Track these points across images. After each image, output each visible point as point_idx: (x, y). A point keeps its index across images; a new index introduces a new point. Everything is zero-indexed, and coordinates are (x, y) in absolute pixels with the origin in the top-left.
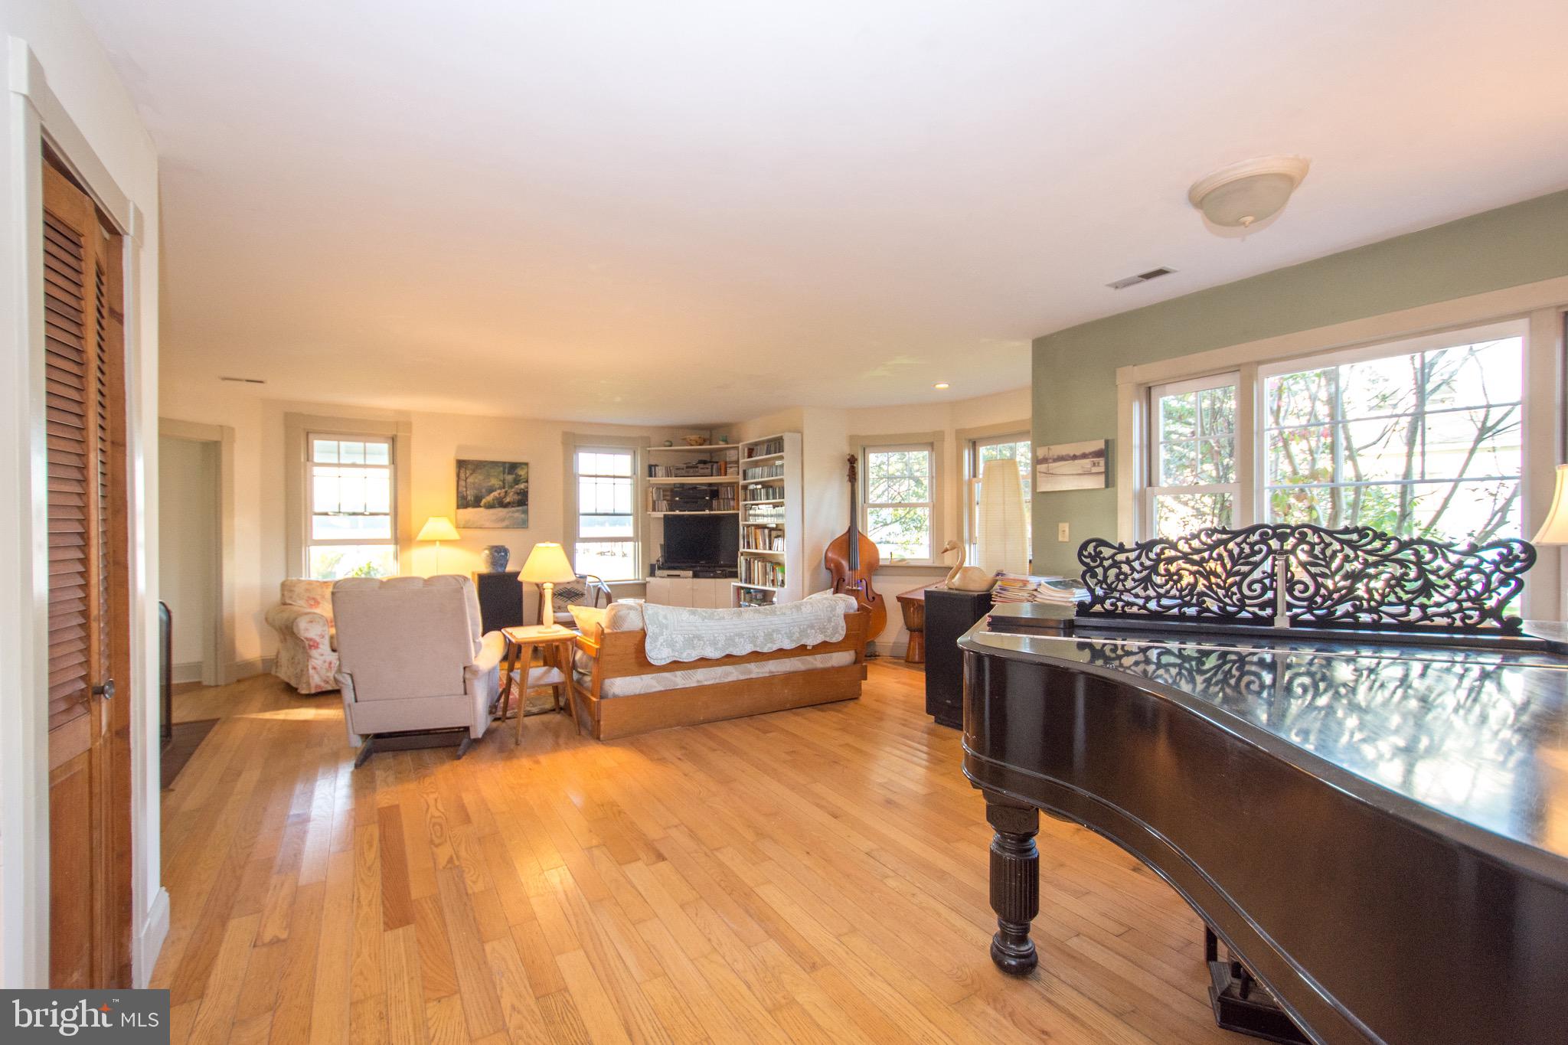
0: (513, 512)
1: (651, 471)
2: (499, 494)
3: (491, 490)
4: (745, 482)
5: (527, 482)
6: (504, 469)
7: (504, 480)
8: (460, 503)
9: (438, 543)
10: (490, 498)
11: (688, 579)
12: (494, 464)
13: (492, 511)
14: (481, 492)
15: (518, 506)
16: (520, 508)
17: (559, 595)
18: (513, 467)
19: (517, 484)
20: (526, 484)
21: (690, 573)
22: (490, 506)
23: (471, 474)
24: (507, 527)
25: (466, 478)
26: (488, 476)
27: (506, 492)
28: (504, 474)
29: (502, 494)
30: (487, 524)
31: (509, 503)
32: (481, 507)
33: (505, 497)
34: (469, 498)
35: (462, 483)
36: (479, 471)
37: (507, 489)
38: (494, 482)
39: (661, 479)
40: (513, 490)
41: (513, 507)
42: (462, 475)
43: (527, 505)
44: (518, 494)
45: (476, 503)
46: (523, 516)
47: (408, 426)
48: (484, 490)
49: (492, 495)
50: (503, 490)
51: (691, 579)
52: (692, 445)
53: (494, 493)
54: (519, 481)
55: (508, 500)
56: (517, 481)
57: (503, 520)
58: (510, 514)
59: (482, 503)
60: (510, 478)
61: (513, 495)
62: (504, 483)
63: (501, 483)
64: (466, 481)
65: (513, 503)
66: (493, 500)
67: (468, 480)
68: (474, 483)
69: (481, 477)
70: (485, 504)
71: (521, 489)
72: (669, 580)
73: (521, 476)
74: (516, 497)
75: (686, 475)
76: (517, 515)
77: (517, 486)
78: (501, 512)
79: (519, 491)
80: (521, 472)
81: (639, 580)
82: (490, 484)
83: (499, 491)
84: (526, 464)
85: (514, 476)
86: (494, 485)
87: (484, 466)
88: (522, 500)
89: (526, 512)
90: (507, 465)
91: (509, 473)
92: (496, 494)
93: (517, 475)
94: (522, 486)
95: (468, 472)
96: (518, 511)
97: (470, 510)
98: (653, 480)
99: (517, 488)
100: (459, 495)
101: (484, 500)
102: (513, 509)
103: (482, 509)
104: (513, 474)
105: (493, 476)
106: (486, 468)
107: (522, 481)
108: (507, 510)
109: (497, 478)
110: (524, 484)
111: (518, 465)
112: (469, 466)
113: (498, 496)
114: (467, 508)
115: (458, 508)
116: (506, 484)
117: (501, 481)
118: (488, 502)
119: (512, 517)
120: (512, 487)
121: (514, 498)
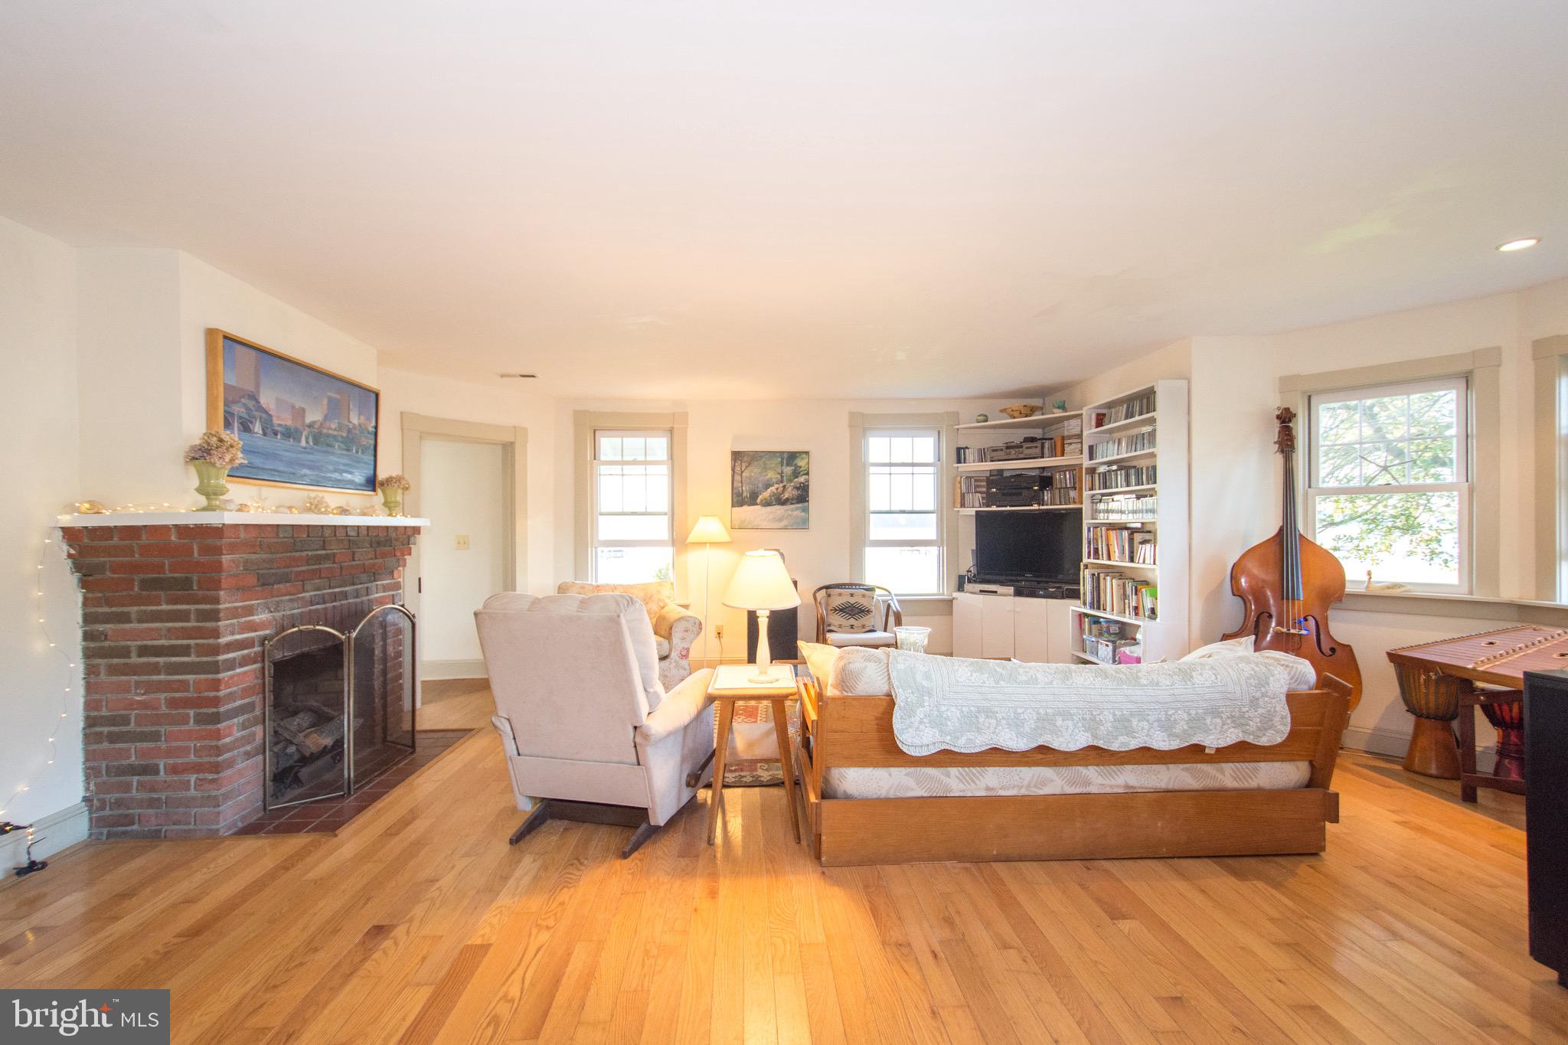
0: (792, 510)
1: (960, 455)
2: (777, 489)
3: (767, 486)
4: (1092, 462)
5: (808, 474)
6: (782, 459)
7: (782, 472)
8: (735, 500)
9: (708, 545)
10: (766, 494)
11: (1008, 597)
12: (771, 454)
13: (769, 509)
14: (757, 488)
15: (798, 503)
16: (800, 505)
17: (841, 610)
18: (792, 457)
19: (797, 477)
20: (806, 477)
21: (1011, 590)
22: (767, 504)
23: (747, 467)
24: (785, 528)
25: (742, 472)
26: (765, 469)
27: (784, 487)
28: (782, 465)
29: (781, 489)
30: (765, 525)
31: (787, 499)
32: (757, 505)
33: (783, 491)
34: (745, 494)
35: (737, 478)
36: (756, 463)
37: (785, 483)
38: (772, 475)
39: (974, 466)
40: (792, 484)
41: (792, 504)
42: (738, 469)
43: (808, 501)
44: (798, 489)
45: (752, 500)
46: (803, 514)
47: (685, 416)
48: (760, 485)
49: (769, 490)
50: (781, 485)
51: (1012, 598)
52: (1014, 418)
53: (771, 488)
54: (799, 473)
55: (786, 496)
56: (796, 474)
57: (780, 520)
58: (789, 512)
59: (758, 501)
60: (788, 470)
61: (792, 490)
62: (782, 477)
63: (779, 476)
64: (741, 475)
65: (793, 499)
66: (770, 496)
67: (744, 474)
68: (749, 478)
69: (756, 470)
70: (762, 500)
71: (801, 483)
72: (981, 597)
73: (801, 467)
74: (795, 492)
75: (1006, 457)
76: (796, 513)
77: (796, 480)
78: (778, 510)
79: (798, 485)
80: (801, 463)
81: (944, 595)
82: (767, 477)
83: (776, 486)
84: (807, 453)
85: (793, 468)
86: (771, 479)
87: (761, 457)
88: (802, 496)
89: (806, 510)
90: (785, 456)
91: (788, 465)
92: (773, 489)
93: (797, 467)
94: (802, 479)
95: (743, 464)
96: (797, 509)
97: (746, 508)
98: (962, 467)
99: (796, 482)
100: (734, 492)
101: (760, 497)
102: (792, 506)
103: (759, 506)
104: (792, 466)
105: (770, 468)
106: (764, 459)
107: (802, 473)
108: (785, 507)
109: (774, 470)
110: (804, 476)
111: (798, 455)
112: (745, 458)
113: (775, 491)
114: (742, 506)
115: (733, 506)
116: (785, 478)
117: (779, 474)
118: (765, 499)
119: (791, 516)
120: (790, 481)
121: (794, 493)
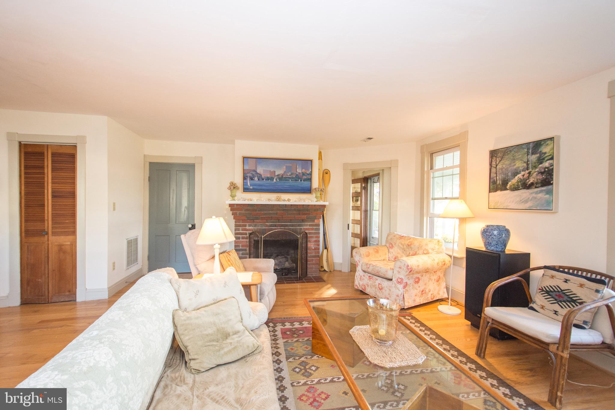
0: (537, 193)
2: (523, 176)
3: (515, 174)
5: (552, 158)
6: (528, 149)
7: (528, 161)
8: (491, 187)
10: (514, 181)
12: (519, 147)
13: (516, 193)
14: (508, 176)
15: (542, 186)
16: (544, 188)
17: (547, 292)
18: (537, 145)
19: (541, 163)
20: (551, 161)
22: (515, 188)
23: (500, 161)
24: (531, 209)
25: (496, 166)
26: (514, 160)
27: (529, 173)
28: (528, 155)
29: (527, 176)
30: (512, 206)
31: (532, 184)
32: (508, 190)
33: (529, 177)
34: (498, 182)
35: (494, 170)
36: (507, 157)
37: (530, 170)
38: (520, 165)
40: (537, 170)
41: (536, 187)
42: (494, 163)
43: (552, 184)
44: (542, 173)
45: (504, 186)
46: (547, 196)
47: (466, 134)
48: (510, 174)
49: (516, 177)
50: (527, 172)
53: (518, 176)
54: (544, 159)
55: (531, 180)
56: (540, 161)
57: (526, 201)
58: (534, 195)
59: (508, 187)
60: (534, 158)
61: (537, 175)
62: (528, 165)
63: (525, 165)
64: (496, 168)
65: (537, 183)
66: (518, 182)
67: (498, 167)
68: (502, 169)
69: (507, 162)
70: (511, 186)
71: (546, 168)
73: (545, 153)
74: (540, 177)
76: (540, 195)
77: (540, 166)
78: (524, 193)
79: (543, 170)
80: (546, 149)
82: (515, 167)
83: (523, 173)
84: (552, 139)
85: (538, 155)
86: (519, 167)
87: (511, 151)
88: (548, 181)
89: (550, 192)
90: (531, 145)
91: (533, 153)
92: (520, 176)
93: (541, 153)
94: (546, 164)
95: (498, 159)
96: (541, 192)
97: (499, 193)
99: (541, 167)
100: (491, 181)
101: (510, 183)
102: (536, 190)
103: (508, 191)
104: (537, 154)
105: (518, 159)
106: (513, 152)
107: (546, 159)
108: (530, 191)
109: (521, 160)
110: (548, 162)
111: (542, 143)
112: (499, 154)
113: (522, 177)
114: (496, 191)
115: (490, 192)
116: (530, 165)
117: (525, 162)
118: (513, 185)
119: (535, 198)
120: (535, 167)
121: (538, 177)
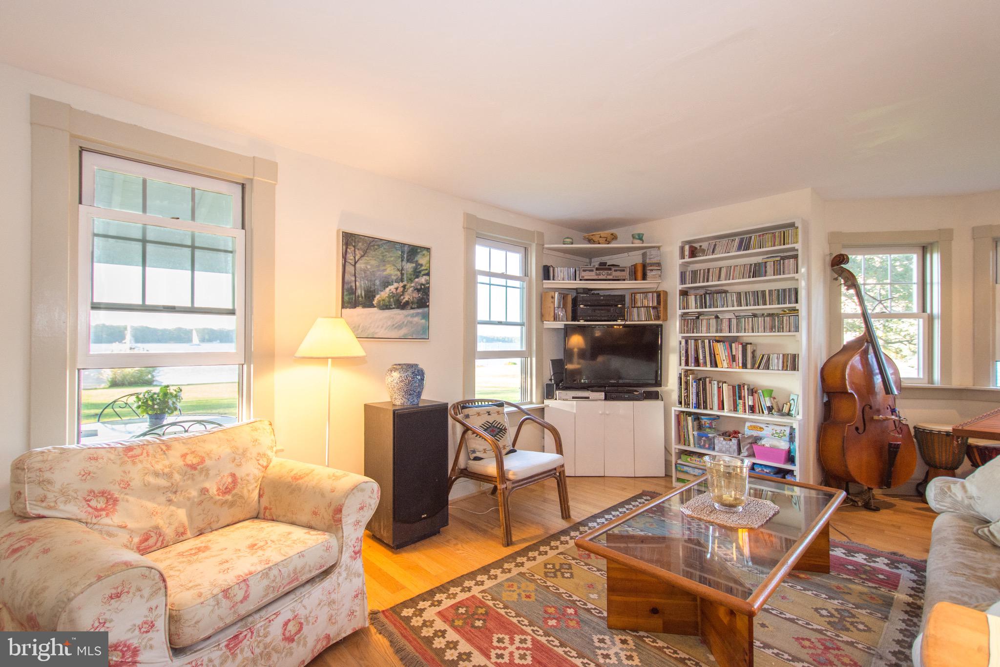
0: (413, 316)
1: (547, 273)
2: (397, 289)
3: (386, 284)
5: (428, 274)
6: (403, 252)
7: (402, 269)
8: (346, 298)
9: (330, 360)
10: (383, 295)
11: (600, 402)
12: (392, 244)
13: (387, 313)
14: (374, 285)
15: (418, 307)
16: (420, 311)
18: (413, 252)
19: (417, 277)
20: (427, 278)
21: (602, 395)
22: (385, 307)
23: (362, 256)
24: (404, 338)
25: (356, 263)
26: (384, 261)
27: (404, 287)
28: (402, 261)
29: (400, 290)
30: (381, 333)
31: (407, 303)
32: (375, 307)
33: (403, 292)
34: (359, 292)
35: (350, 269)
36: (372, 253)
37: (405, 283)
38: (391, 271)
39: (563, 280)
40: (412, 285)
41: (412, 308)
42: (350, 257)
43: (428, 306)
44: (418, 290)
45: (368, 300)
46: (423, 321)
47: (272, 168)
48: (377, 282)
49: (387, 290)
50: (401, 284)
51: (603, 402)
53: (390, 287)
54: (420, 272)
55: (406, 298)
56: (417, 273)
57: (399, 327)
58: (409, 319)
59: (375, 302)
60: (409, 267)
61: (413, 291)
62: (402, 274)
63: (399, 273)
64: (355, 266)
65: (413, 303)
66: (389, 297)
67: (357, 265)
68: (365, 271)
69: (373, 262)
70: (379, 302)
71: (422, 284)
72: (574, 403)
73: (422, 265)
74: (416, 295)
75: (596, 277)
76: (416, 319)
77: (417, 280)
78: (397, 315)
79: (419, 287)
80: (422, 260)
82: (385, 273)
83: (396, 285)
84: (428, 249)
85: (414, 265)
86: (391, 275)
87: (379, 246)
88: (423, 302)
89: (426, 316)
90: (406, 249)
91: (408, 261)
92: (392, 288)
93: (417, 264)
94: (423, 280)
95: (357, 252)
96: (417, 314)
97: (359, 310)
99: (417, 282)
100: (346, 287)
101: (377, 297)
102: (412, 311)
103: (376, 309)
104: (413, 263)
105: (389, 262)
106: (382, 249)
107: (423, 273)
108: (405, 312)
109: (394, 265)
110: (424, 277)
111: (419, 251)
112: (360, 244)
113: (394, 291)
114: (355, 307)
115: (343, 307)
116: (405, 275)
117: (398, 270)
118: (383, 300)
119: (411, 322)
120: (411, 280)
121: (414, 295)
